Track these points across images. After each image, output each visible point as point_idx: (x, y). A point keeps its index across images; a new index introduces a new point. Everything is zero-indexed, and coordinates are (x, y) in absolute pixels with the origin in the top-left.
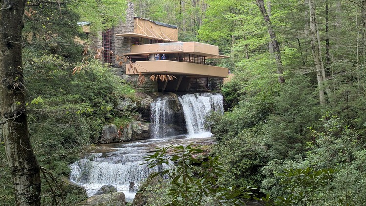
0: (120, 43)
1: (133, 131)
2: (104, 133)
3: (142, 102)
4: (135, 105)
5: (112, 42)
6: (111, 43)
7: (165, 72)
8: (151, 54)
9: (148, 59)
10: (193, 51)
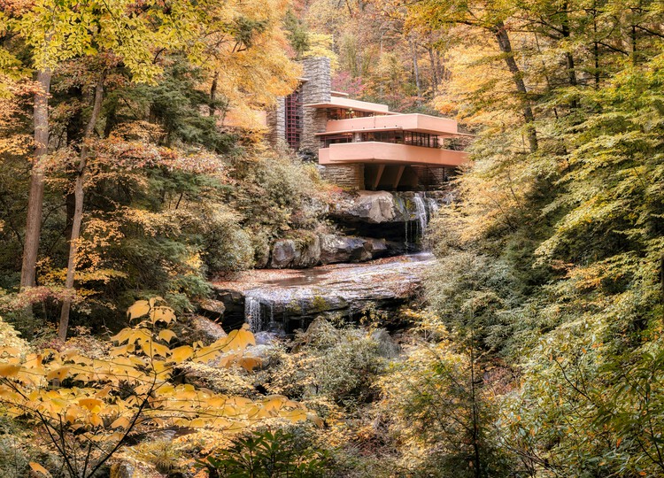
0: (310, 118)
1: (322, 250)
2: (276, 253)
3: (338, 206)
4: (327, 210)
5: (300, 116)
6: (298, 118)
7: (373, 159)
8: (354, 133)
9: (350, 141)
10: (416, 127)
